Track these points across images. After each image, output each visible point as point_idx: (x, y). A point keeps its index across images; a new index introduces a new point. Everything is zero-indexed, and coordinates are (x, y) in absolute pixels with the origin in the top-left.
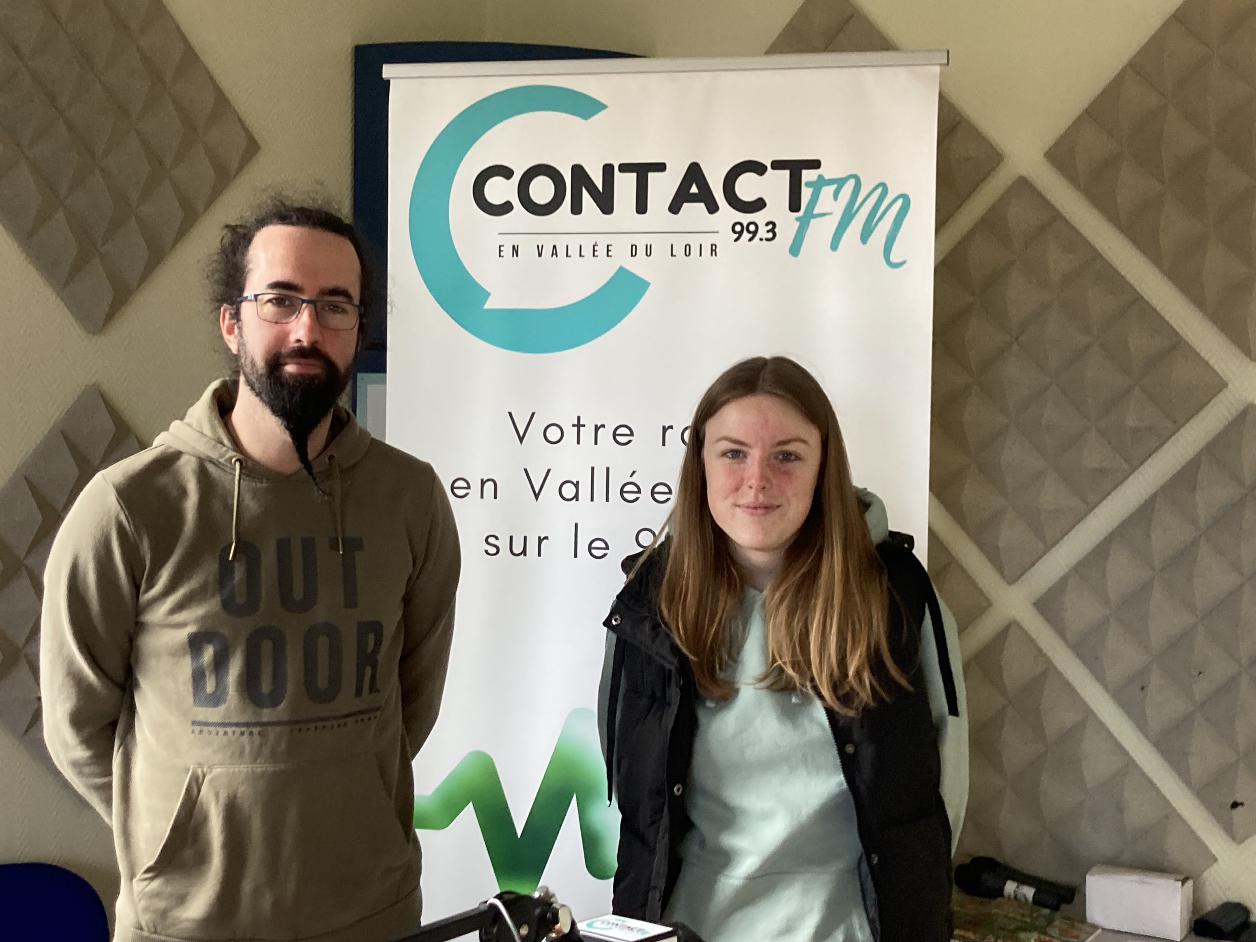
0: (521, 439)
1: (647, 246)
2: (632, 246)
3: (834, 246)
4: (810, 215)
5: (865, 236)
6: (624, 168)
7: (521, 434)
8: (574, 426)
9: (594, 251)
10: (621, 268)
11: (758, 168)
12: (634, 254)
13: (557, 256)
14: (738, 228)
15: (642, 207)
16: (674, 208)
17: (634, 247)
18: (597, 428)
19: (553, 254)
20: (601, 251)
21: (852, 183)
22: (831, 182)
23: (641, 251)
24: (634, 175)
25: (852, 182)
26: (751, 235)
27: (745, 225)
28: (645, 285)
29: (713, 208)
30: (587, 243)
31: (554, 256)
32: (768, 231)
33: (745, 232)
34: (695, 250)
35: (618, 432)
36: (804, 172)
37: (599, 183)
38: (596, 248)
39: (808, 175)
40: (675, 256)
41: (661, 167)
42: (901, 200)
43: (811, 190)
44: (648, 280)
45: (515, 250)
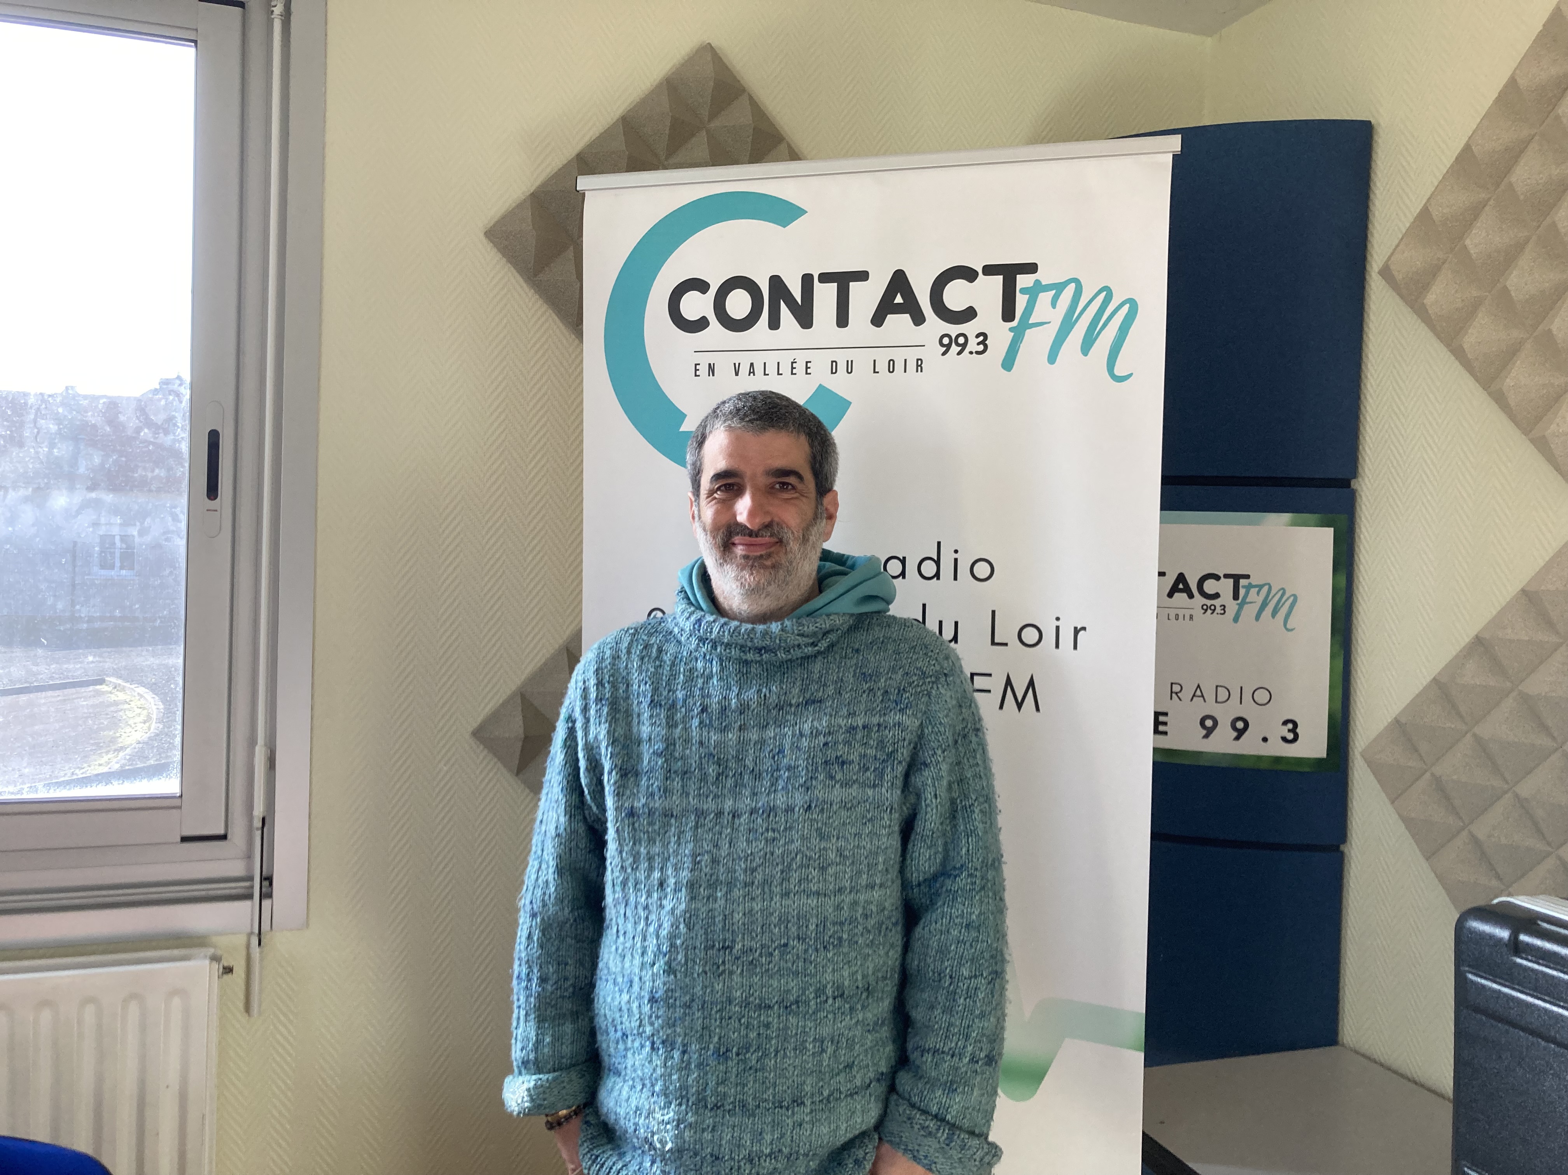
1: (848, 361)
2: (832, 362)
3: (1052, 358)
4: (1025, 325)
5: (1086, 347)
6: (825, 278)
9: (793, 368)
10: (820, 385)
11: (968, 274)
12: (834, 371)
13: (754, 375)
14: (946, 341)
15: (842, 320)
16: (878, 320)
17: (834, 364)
19: (750, 373)
20: (800, 368)
21: (1071, 288)
22: (1048, 288)
23: (842, 367)
24: (835, 285)
25: (1073, 285)
26: (960, 348)
27: (953, 338)
28: (846, 404)
29: (919, 319)
30: (785, 359)
31: (752, 374)
32: (978, 344)
33: (953, 344)
34: (899, 366)
36: (1018, 276)
37: (797, 295)
38: (794, 365)
39: (1023, 281)
40: (878, 372)
41: (862, 276)
42: (1127, 306)
43: (1028, 296)
44: (849, 400)
45: (711, 369)
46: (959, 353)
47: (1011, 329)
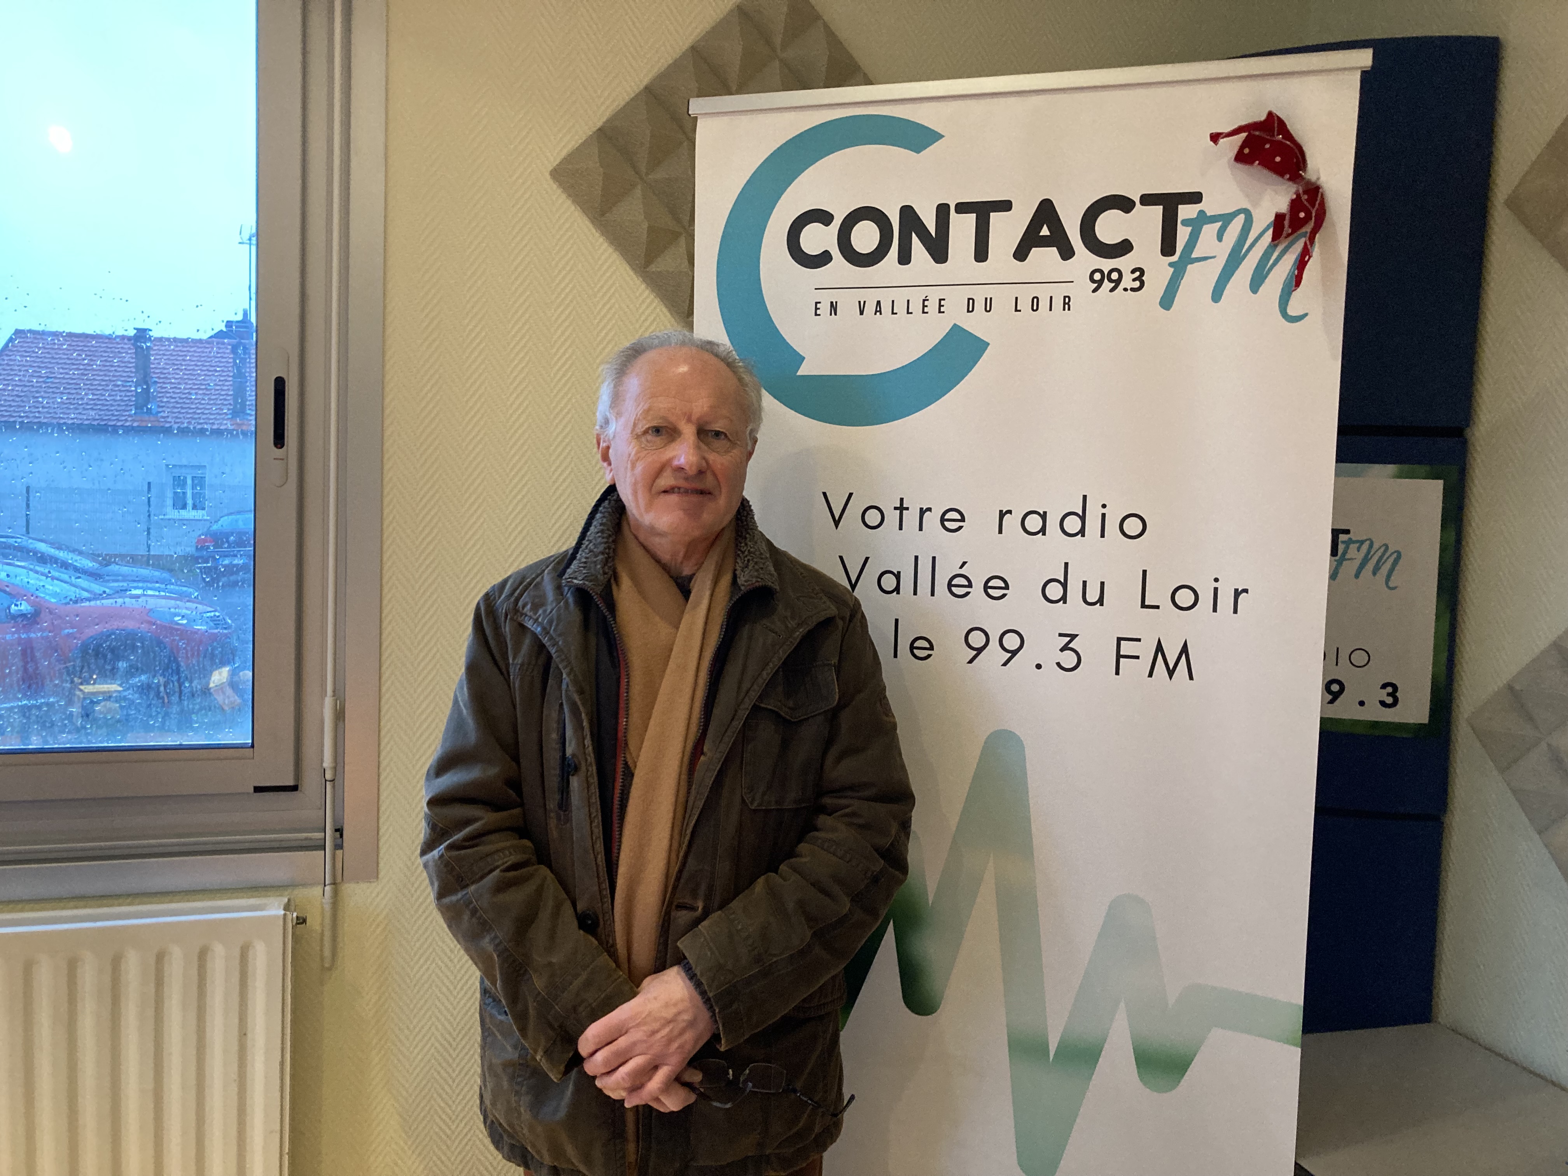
0: (837, 523)
1: (986, 299)
2: (969, 299)
3: (1217, 295)
4: (1187, 259)
5: (1256, 284)
6: (962, 208)
7: (837, 517)
8: (896, 508)
9: (924, 306)
10: (955, 326)
11: (1124, 204)
12: (971, 309)
13: (881, 313)
14: (1097, 276)
15: (981, 254)
16: (1021, 254)
17: (971, 301)
18: (922, 512)
19: (876, 311)
20: (933, 306)
21: (1241, 219)
22: (1213, 219)
23: (979, 305)
24: (973, 216)
25: (1242, 217)
26: (1113, 285)
27: (1106, 273)
28: (981, 346)
29: (1067, 253)
30: (916, 297)
31: (878, 314)
32: (1134, 280)
33: (1106, 280)
34: (1044, 304)
35: (946, 517)
36: (1180, 206)
37: (931, 225)
38: (926, 303)
39: (1185, 212)
40: (1020, 311)
41: (1005, 206)
43: (1190, 229)
44: (987, 340)
45: (834, 307)
46: (1112, 290)
47: (1171, 264)
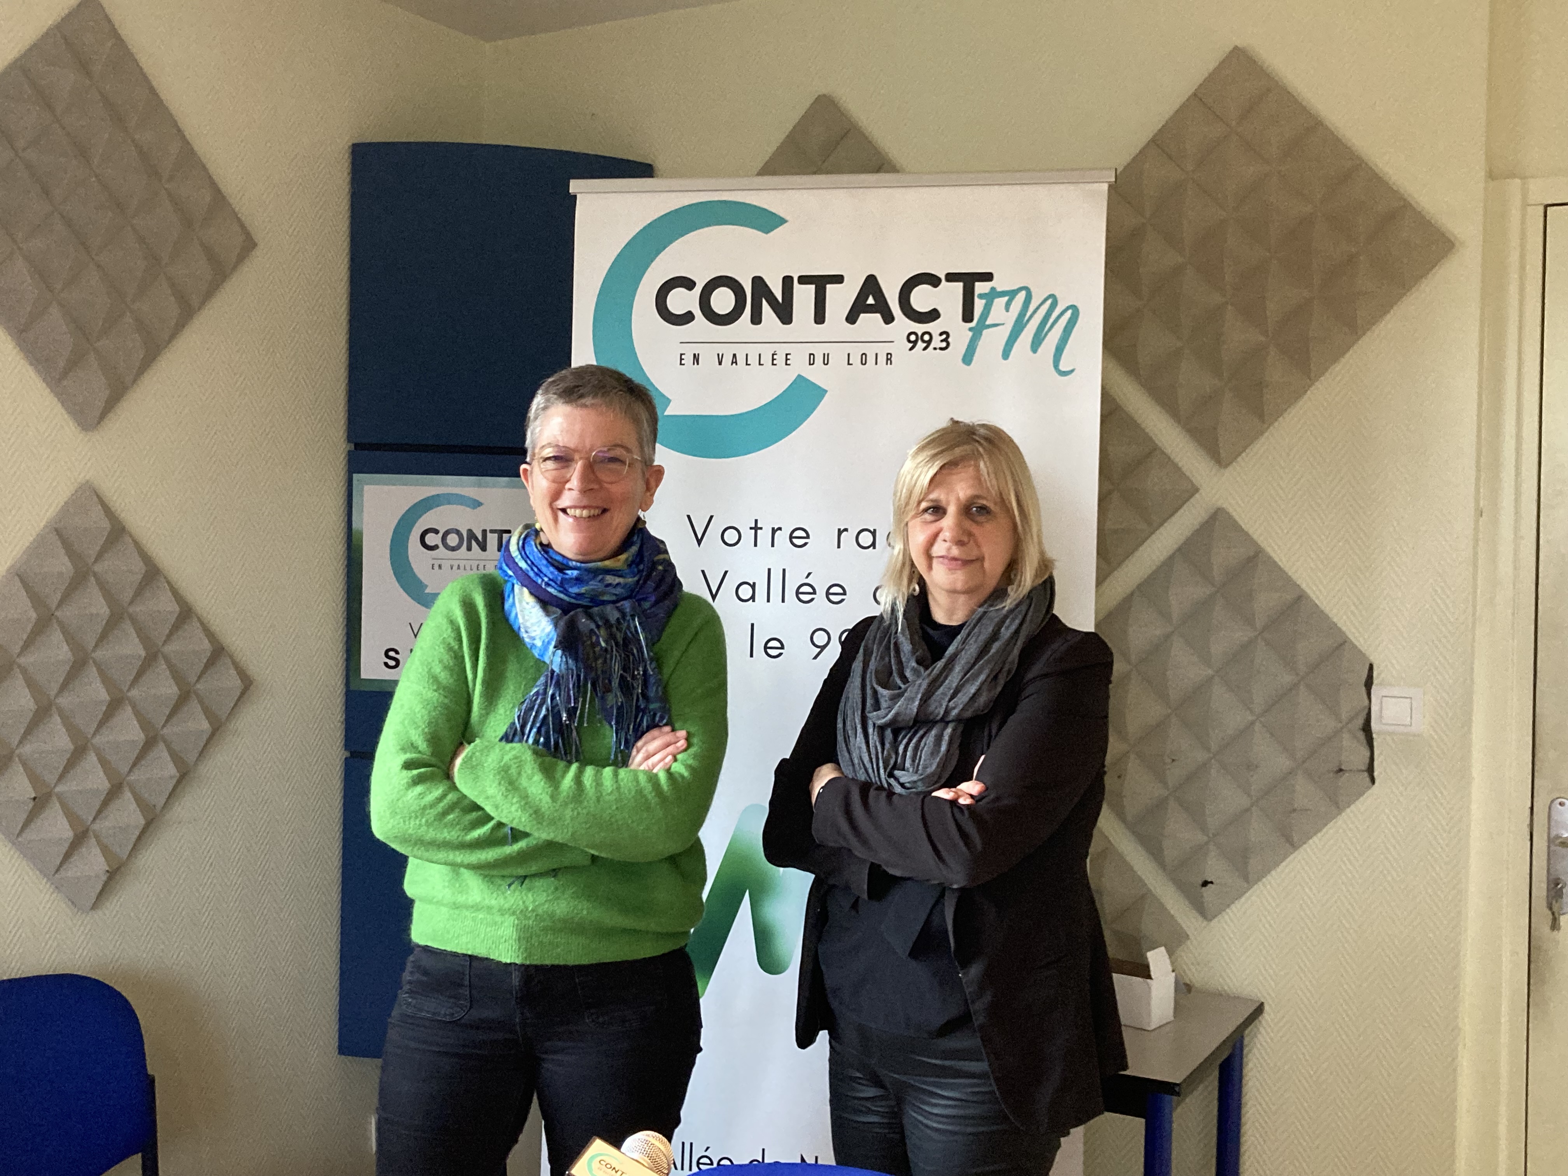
0: (699, 542)
1: (824, 354)
2: (810, 354)
3: (1006, 355)
4: (983, 325)
5: (1035, 346)
6: (804, 280)
7: (699, 537)
8: (751, 528)
9: (773, 359)
10: (799, 376)
11: (933, 280)
12: (812, 362)
13: (736, 364)
14: (913, 338)
15: (820, 317)
16: (852, 318)
17: (812, 356)
18: (774, 531)
19: (733, 363)
20: (780, 359)
23: (819, 359)
24: (813, 287)
25: (1023, 294)
26: (925, 345)
27: (920, 334)
28: (821, 393)
29: (888, 318)
30: (767, 352)
32: (942, 341)
33: (919, 341)
34: (871, 359)
35: (794, 535)
36: (977, 284)
37: (778, 294)
38: (775, 357)
39: (981, 287)
40: (852, 364)
41: (838, 279)
42: (1069, 312)
43: (984, 301)
44: (826, 388)
45: (696, 358)
46: (925, 349)
47: (970, 329)
